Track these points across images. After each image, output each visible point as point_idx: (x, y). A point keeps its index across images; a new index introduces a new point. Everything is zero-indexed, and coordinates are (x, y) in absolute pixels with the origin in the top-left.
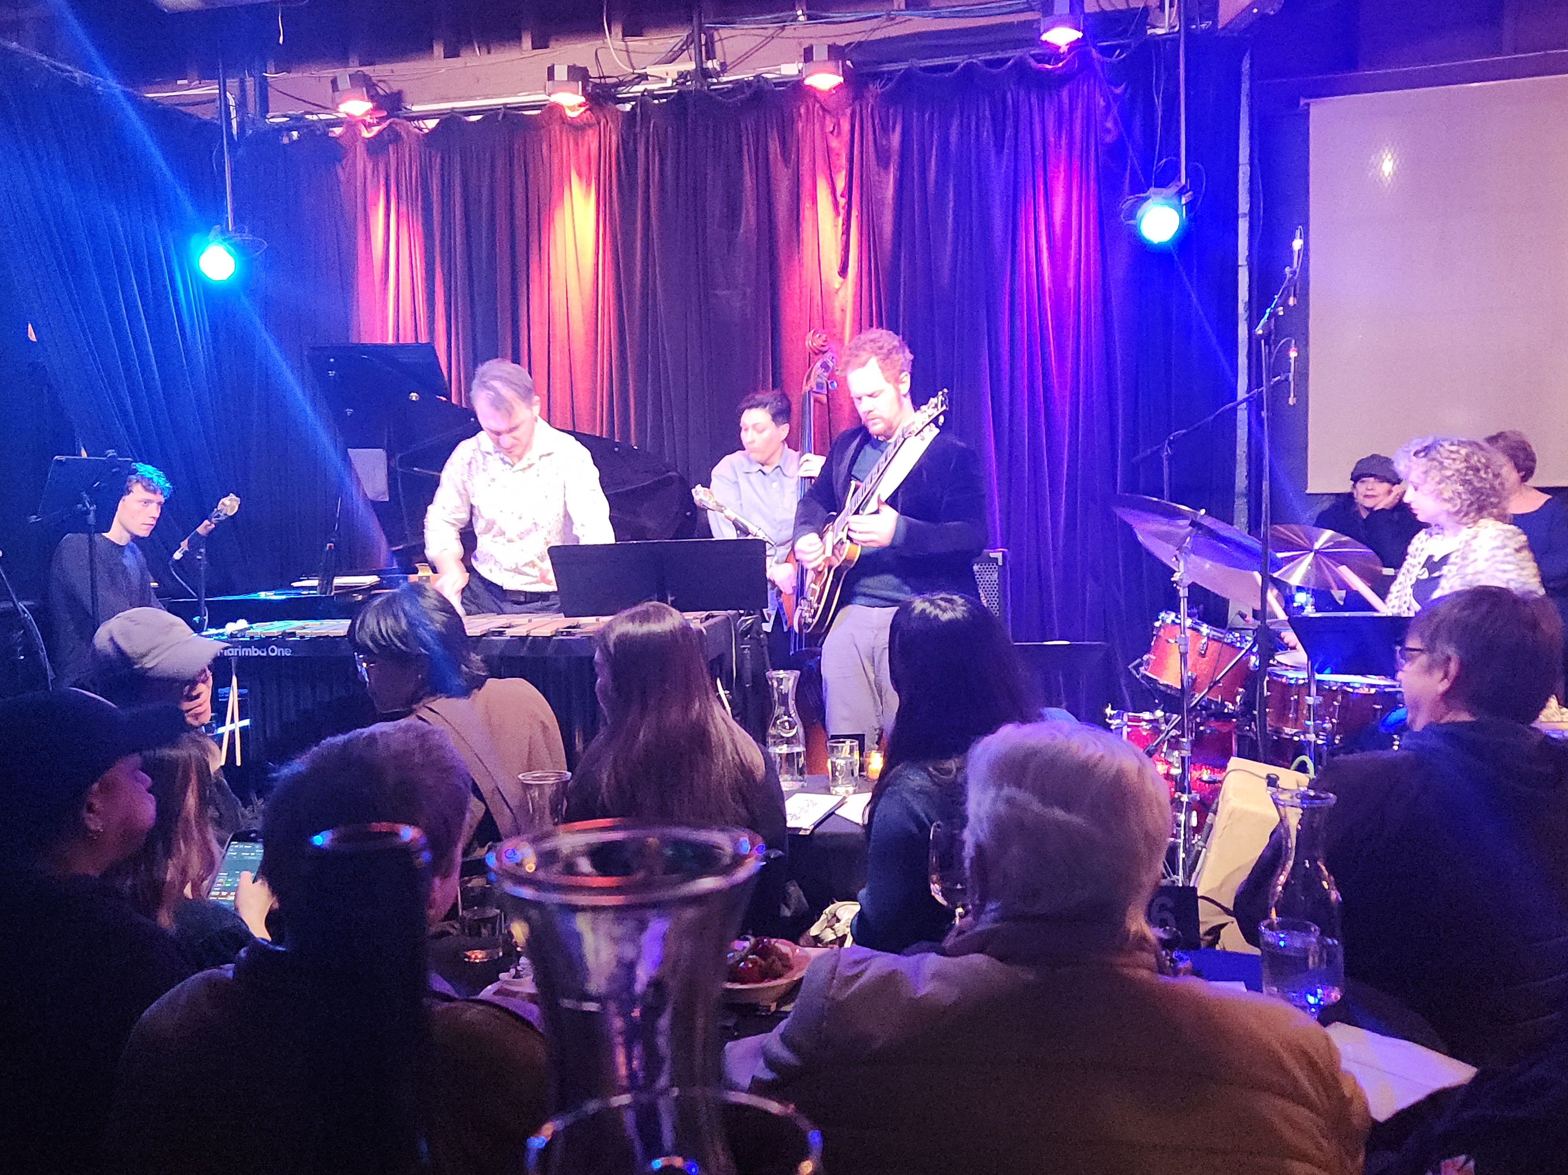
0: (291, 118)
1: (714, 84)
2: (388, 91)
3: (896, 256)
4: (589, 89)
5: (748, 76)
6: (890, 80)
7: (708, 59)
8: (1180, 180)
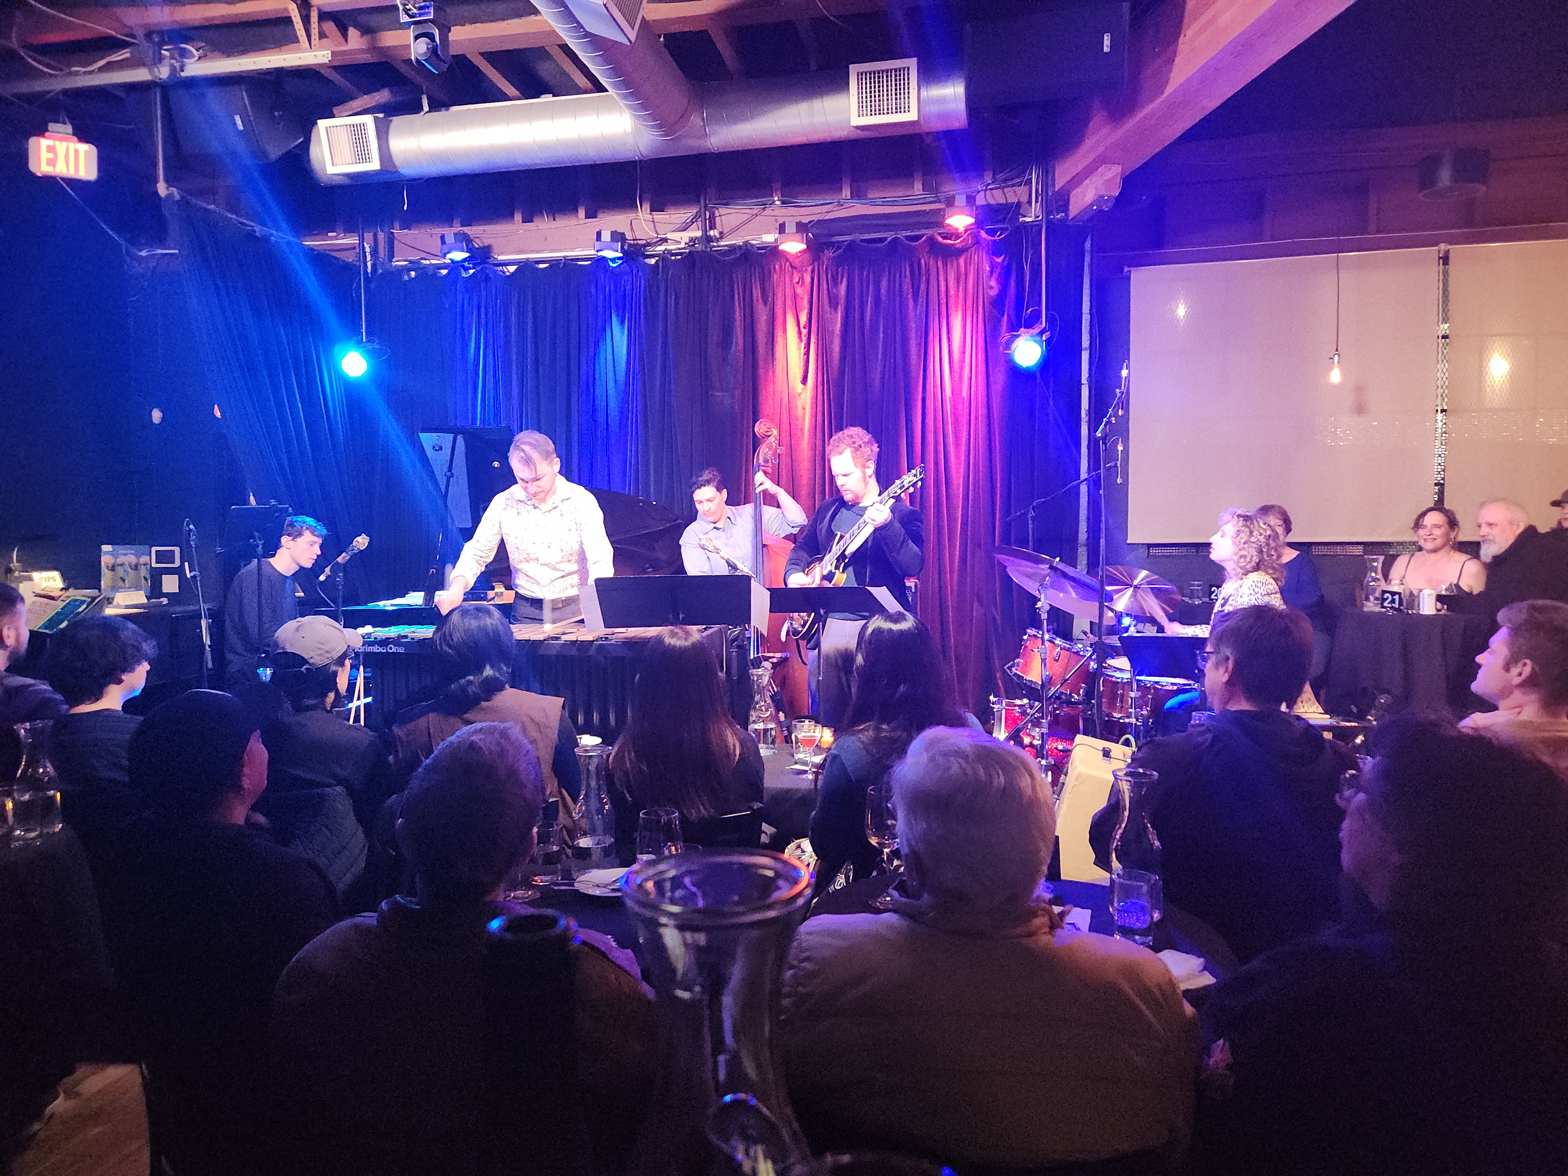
0: (410, 262)
1: (714, 247)
2: (481, 245)
3: (842, 372)
4: (626, 247)
5: (739, 242)
6: (839, 247)
7: (711, 229)
8: (1041, 324)
